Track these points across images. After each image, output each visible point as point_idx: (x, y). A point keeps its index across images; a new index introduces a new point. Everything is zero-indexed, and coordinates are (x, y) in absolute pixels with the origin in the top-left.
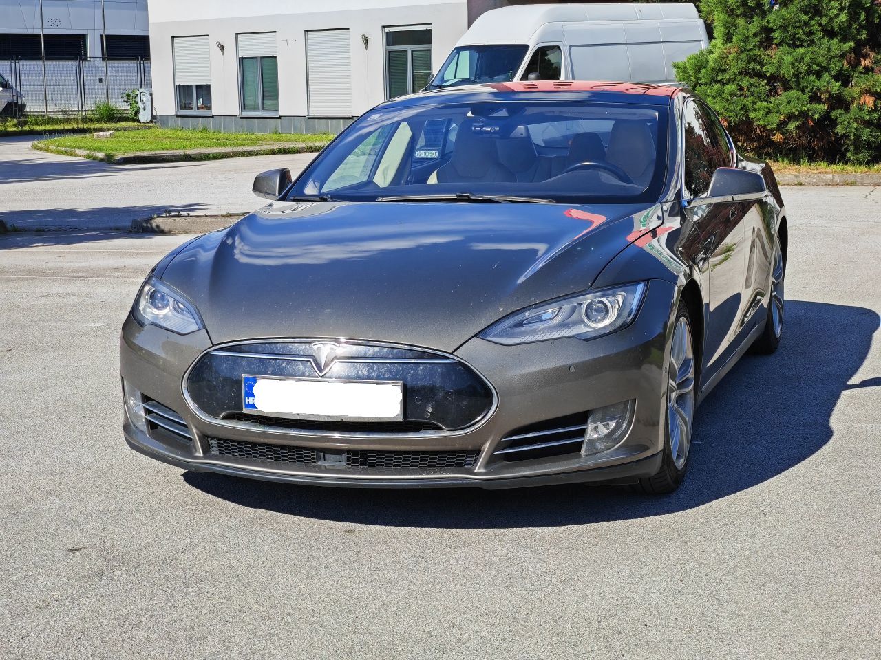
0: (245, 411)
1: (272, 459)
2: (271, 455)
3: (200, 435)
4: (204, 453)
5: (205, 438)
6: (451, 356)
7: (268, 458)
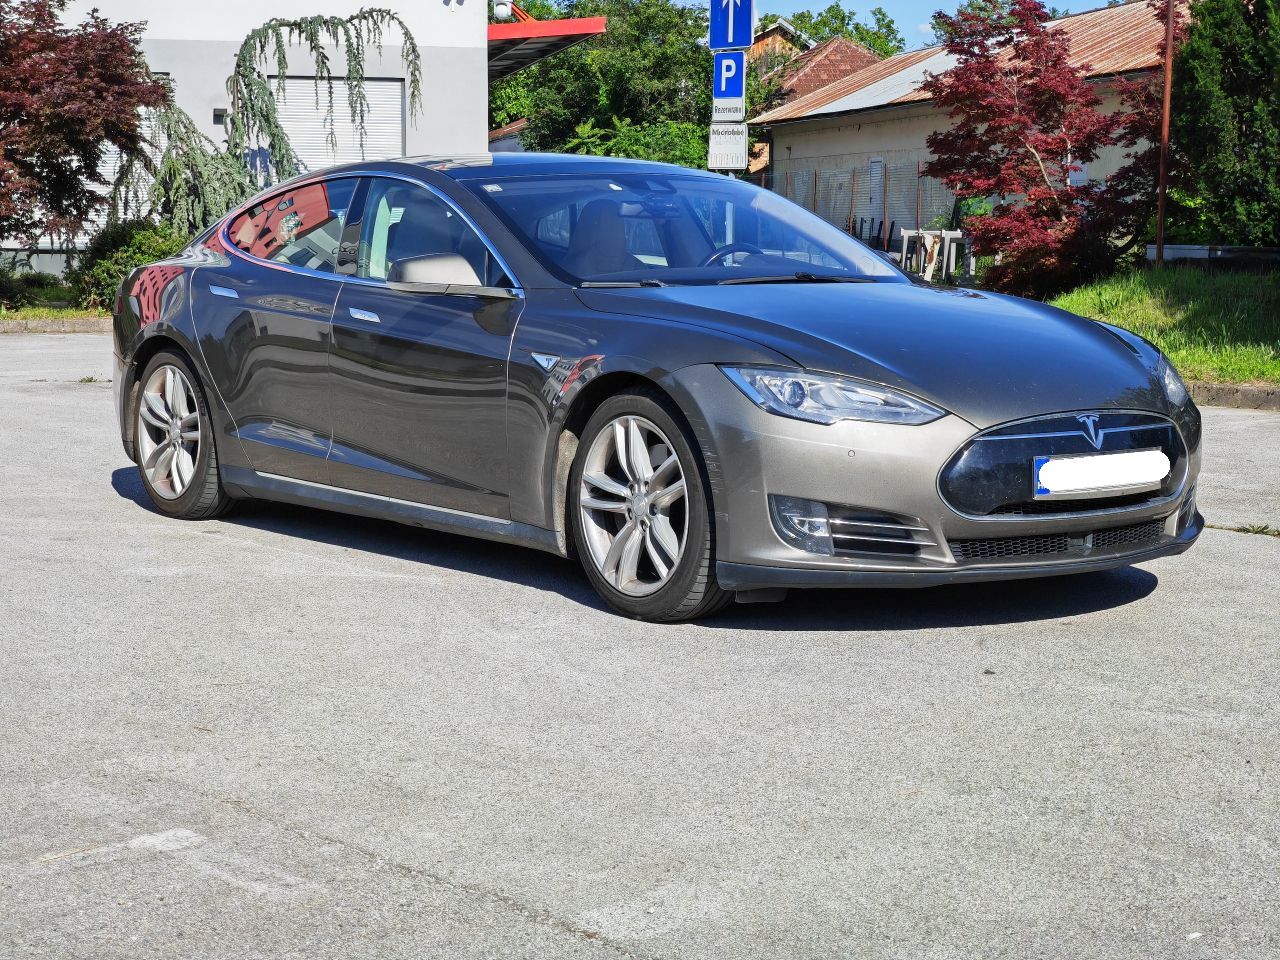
0: (1037, 497)
1: (1027, 552)
2: (1024, 549)
3: (946, 539)
4: (955, 558)
6: (1169, 418)
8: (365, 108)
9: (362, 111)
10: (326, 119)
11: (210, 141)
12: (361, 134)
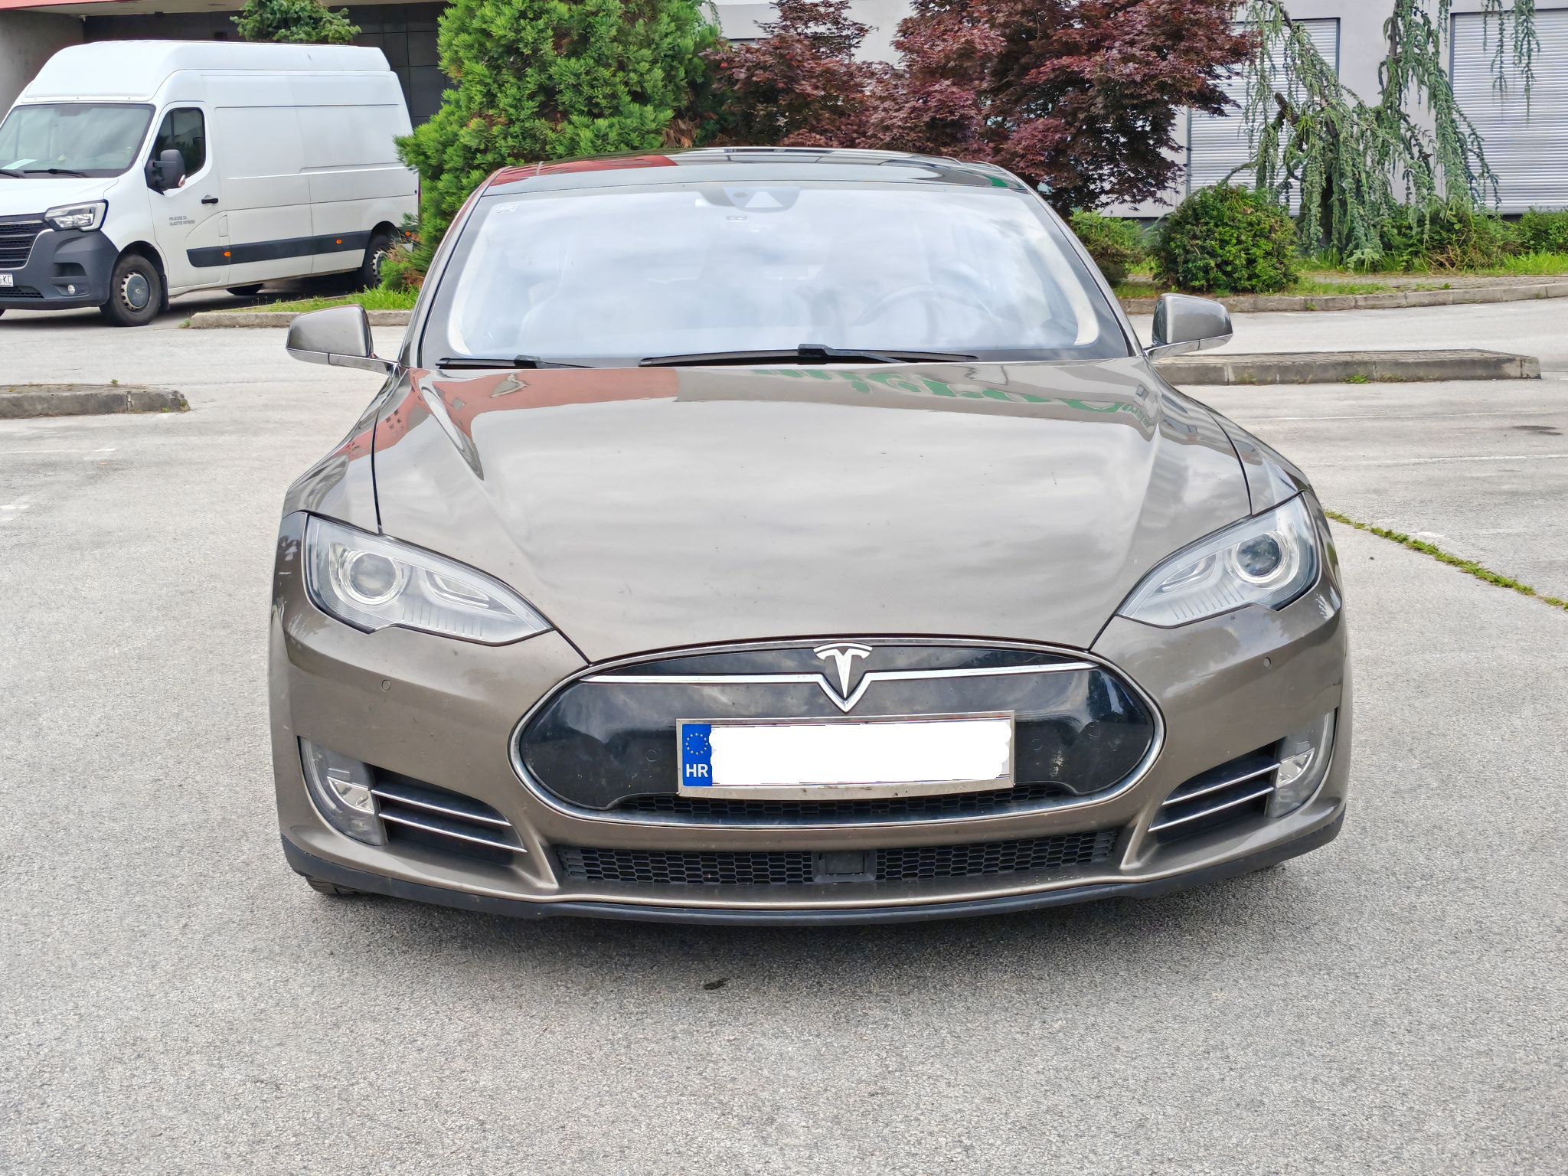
0: (685, 791)
1: (717, 880)
2: (712, 873)
3: (546, 844)
4: (560, 880)
5: (558, 851)
6: (1085, 655)
7: (707, 880)
8: (1534, 46)
9: (1530, 50)
10: (1494, 61)
11: (1353, 94)
12: (1527, 77)
